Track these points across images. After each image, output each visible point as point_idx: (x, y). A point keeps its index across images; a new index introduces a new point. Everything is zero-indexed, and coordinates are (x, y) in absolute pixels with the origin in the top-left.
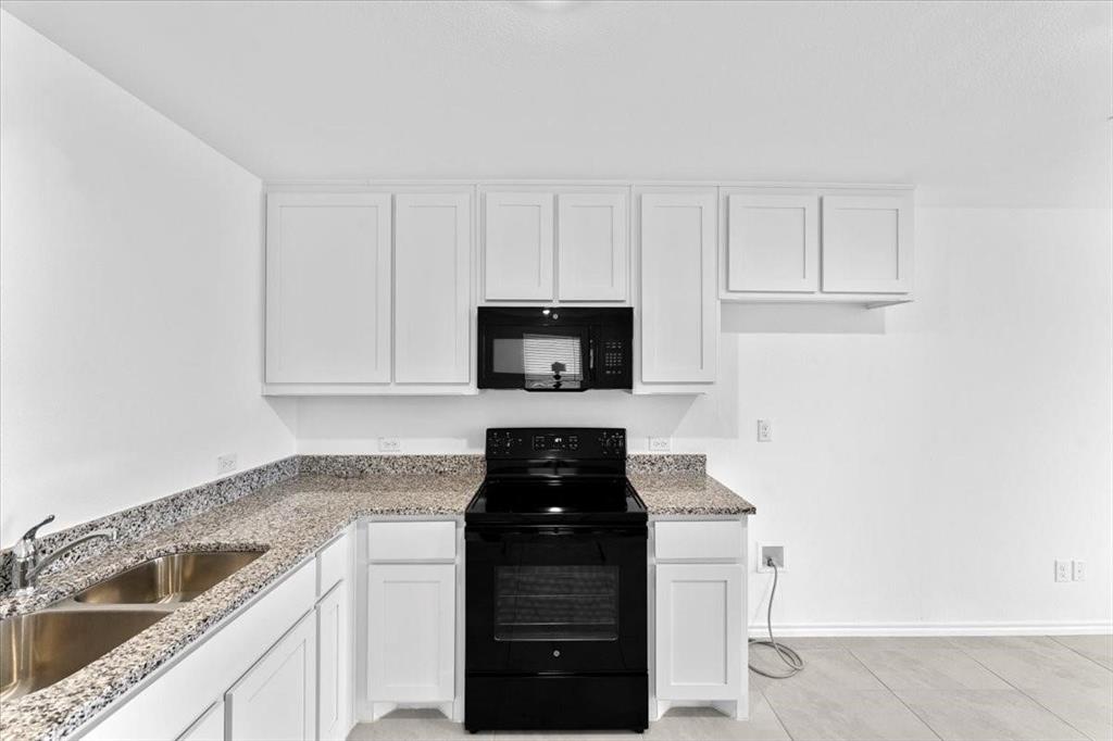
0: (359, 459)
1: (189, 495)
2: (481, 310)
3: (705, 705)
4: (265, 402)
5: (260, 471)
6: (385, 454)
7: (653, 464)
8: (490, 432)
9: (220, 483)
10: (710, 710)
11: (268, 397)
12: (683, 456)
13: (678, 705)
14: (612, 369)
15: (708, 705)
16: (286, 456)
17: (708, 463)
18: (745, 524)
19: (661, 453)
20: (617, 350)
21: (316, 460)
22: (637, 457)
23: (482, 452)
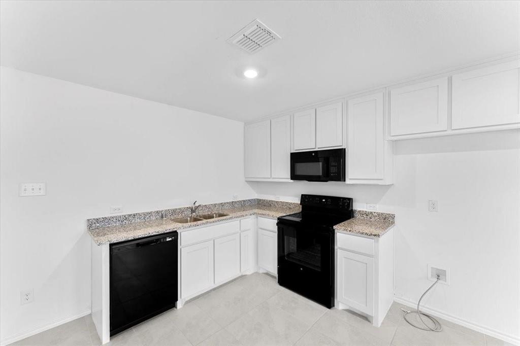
0: (270, 201)
1: (225, 203)
2: (292, 154)
3: (364, 315)
4: (246, 183)
5: (244, 201)
6: (276, 200)
7: (367, 215)
8: (302, 195)
9: (233, 202)
10: (365, 318)
11: (246, 181)
12: (382, 214)
13: (352, 310)
14: (333, 173)
15: (365, 316)
16: (253, 198)
17: (395, 218)
18: (378, 241)
19: (371, 211)
20: (335, 166)
21: (260, 200)
22: (359, 211)
23: (299, 203)
